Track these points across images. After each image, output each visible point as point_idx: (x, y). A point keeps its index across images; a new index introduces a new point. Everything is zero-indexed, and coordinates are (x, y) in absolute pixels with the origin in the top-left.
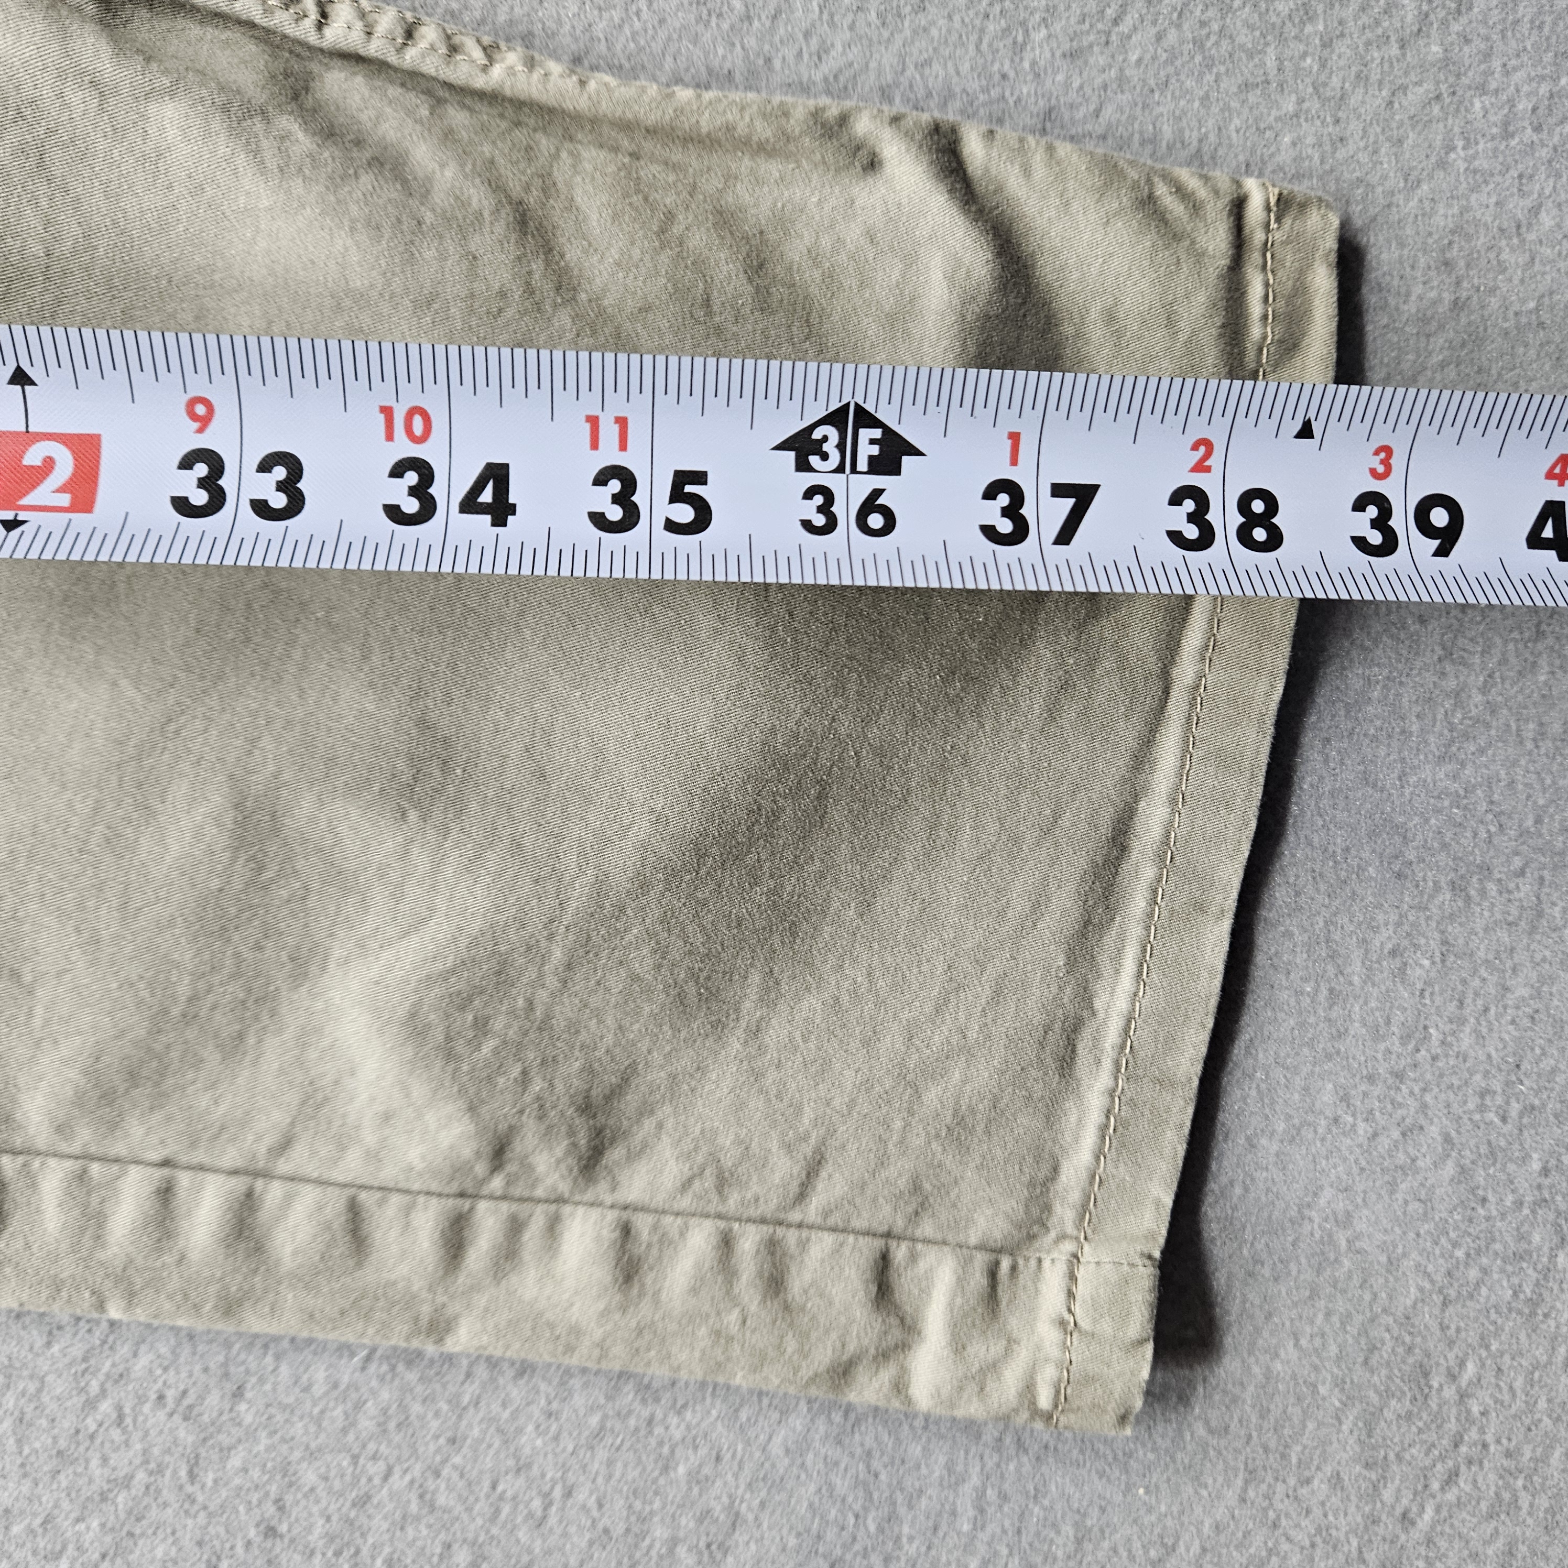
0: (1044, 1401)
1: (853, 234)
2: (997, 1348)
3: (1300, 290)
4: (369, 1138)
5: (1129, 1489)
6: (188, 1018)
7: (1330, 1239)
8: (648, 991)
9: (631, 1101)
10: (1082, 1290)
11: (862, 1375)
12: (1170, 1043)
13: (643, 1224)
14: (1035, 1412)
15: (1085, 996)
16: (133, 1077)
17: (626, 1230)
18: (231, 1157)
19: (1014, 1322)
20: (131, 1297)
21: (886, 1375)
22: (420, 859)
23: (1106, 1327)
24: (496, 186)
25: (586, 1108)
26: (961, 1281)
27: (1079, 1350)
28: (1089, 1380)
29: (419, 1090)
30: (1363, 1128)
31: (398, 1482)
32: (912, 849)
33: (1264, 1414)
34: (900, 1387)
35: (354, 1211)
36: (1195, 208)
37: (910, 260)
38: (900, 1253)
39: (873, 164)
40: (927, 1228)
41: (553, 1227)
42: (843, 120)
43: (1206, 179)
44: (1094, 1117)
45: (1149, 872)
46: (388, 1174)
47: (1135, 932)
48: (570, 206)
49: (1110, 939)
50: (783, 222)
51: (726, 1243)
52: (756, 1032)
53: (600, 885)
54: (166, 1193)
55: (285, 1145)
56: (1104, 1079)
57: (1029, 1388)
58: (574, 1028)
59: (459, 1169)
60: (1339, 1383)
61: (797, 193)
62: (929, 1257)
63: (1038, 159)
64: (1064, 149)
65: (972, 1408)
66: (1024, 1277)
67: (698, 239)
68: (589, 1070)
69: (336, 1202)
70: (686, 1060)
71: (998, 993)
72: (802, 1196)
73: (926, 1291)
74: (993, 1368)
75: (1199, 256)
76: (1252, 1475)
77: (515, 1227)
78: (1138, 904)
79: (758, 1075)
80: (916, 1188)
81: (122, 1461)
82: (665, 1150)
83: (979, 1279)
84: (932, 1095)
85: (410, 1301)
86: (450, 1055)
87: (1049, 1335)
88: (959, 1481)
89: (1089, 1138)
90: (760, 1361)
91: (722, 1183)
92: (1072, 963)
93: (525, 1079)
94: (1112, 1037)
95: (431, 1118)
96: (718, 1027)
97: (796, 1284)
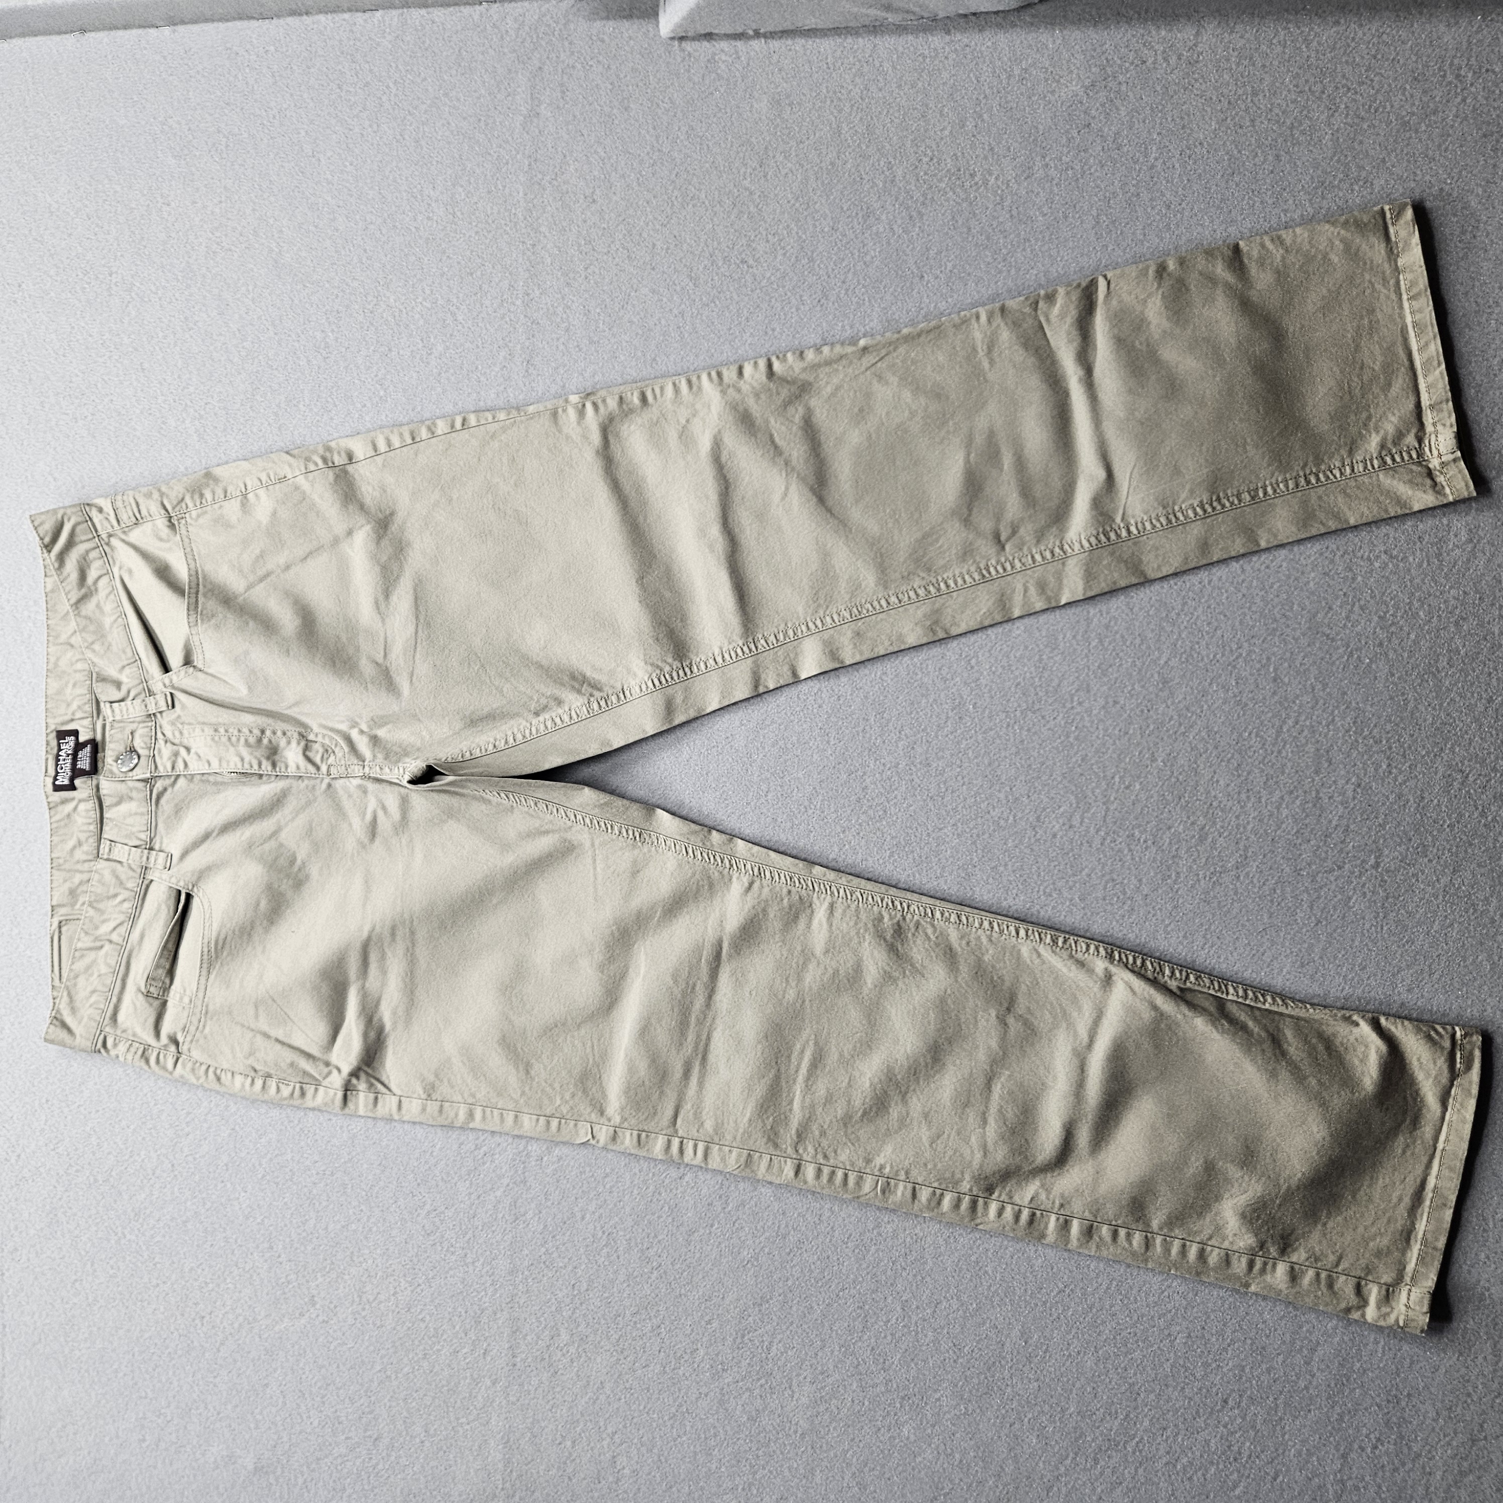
0: (1401, 1324)
1: (1352, 1038)
2: (1388, 1310)
3: (1471, 1054)
4: (1231, 1239)
5: (1425, 1352)
6: (1191, 1207)
7: (1483, 1294)
8: (1298, 1212)
9: (1293, 1237)
10: (1411, 1298)
11: (1353, 1311)
12: (1437, 1239)
13: (1297, 1267)
14: (1399, 1327)
15: (1413, 1224)
16: (1177, 1219)
17: (1292, 1268)
18: (1198, 1239)
19: (1394, 1304)
20: (1176, 1269)
21: (1359, 1313)
22: (1246, 1178)
23: (1417, 1308)
24: (1267, 1031)
25: (1282, 1237)
26: (1379, 1292)
27: (1410, 1313)
28: (1413, 1320)
29: (1243, 1230)
30: (1493, 1266)
31: (1234, 1321)
32: (1366, 1183)
33: (1464, 1338)
34: (1363, 1315)
35: (1227, 1255)
36: (1441, 1036)
37: (1366, 1046)
38: (1363, 1283)
39: (1357, 1025)
40: (1370, 1278)
41: (1274, 1266)
42: (1350, 1017)
43: (1444, 1028)
44: (1415, 1255)
45: (1430, 1195)
46: (1235, 1248)
47: (1427, 1210)
48: (1284, 1034)
49: (1420, 1211)
50: (1334, 1035)
51: (1318, 1275)
52: (1325, 1224)
53: (1289, 1187)
54: (1184, 1246)
55: (1210, 1238)
56: (1418, 1246)
57: (1397, 1321)
58: (1280, 1218)
59: (1252, 1249)
60: (1487, 1333)
61: (1338, 1028)
62: (1371, 1285)
63: (1399, 1026)
64: (1406, 1023)
65: (1382, 1323)
66: (1396, 1293)
67: (1314, 1041)
68: (1283, 1229)
69: (1223, 1253)
70: (1307, 1229)
71: (1389, 1221)
72: (1337, 1265)
73: (1370, 1294)
74: (1388, 1314)
75: (1442, 1048)
76: (1461, 1354)
77: (1265, 1264)
78: (1427, 1203)
79: (1325, 1235)
80: (1367, 1267)
81: (1169, 1306)
82: (1302, 1250)
83: (1384, 1292)
84: (1371, 1244)
85: (1239, 1278)
86: (1251, 1223)
87: (1403, 1308)
88: (1378, 1343)
89: (1414, 1261)
90: (1327, 1305)
91: (1317, 1260)
92: (1409, 1216)
93: (1268, 1230)
94: (1420, 1235)
95: (1246, 1237)
96: (1316, 1223)
97: (1336, 1288)
